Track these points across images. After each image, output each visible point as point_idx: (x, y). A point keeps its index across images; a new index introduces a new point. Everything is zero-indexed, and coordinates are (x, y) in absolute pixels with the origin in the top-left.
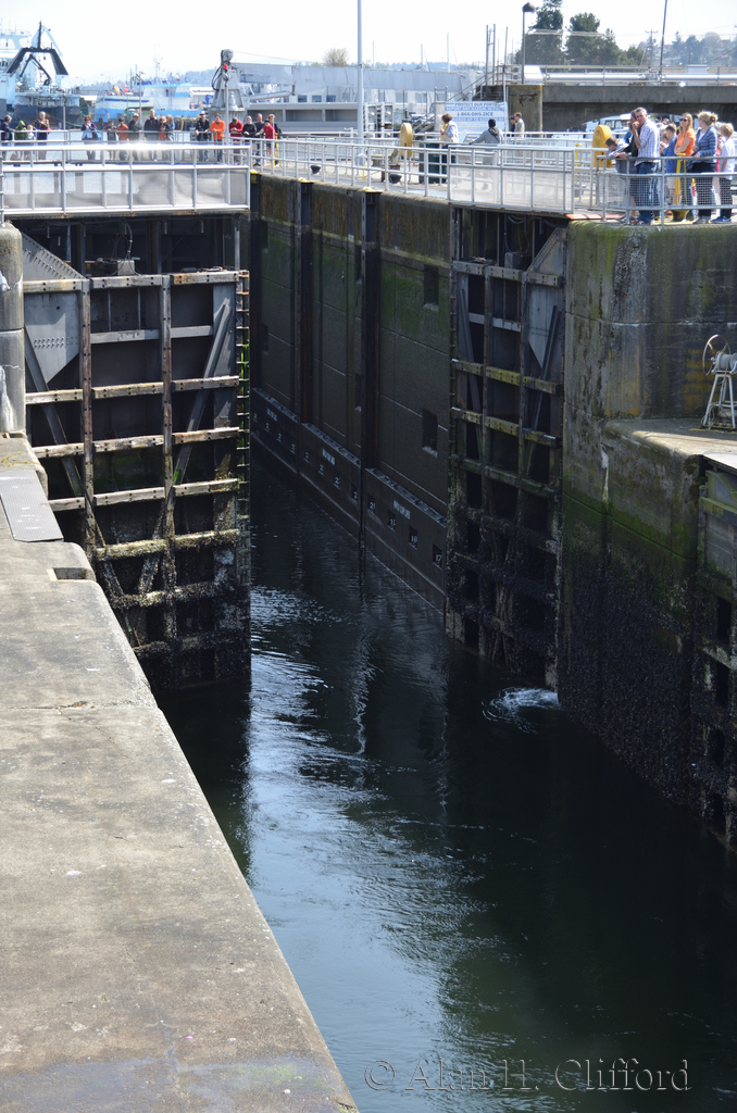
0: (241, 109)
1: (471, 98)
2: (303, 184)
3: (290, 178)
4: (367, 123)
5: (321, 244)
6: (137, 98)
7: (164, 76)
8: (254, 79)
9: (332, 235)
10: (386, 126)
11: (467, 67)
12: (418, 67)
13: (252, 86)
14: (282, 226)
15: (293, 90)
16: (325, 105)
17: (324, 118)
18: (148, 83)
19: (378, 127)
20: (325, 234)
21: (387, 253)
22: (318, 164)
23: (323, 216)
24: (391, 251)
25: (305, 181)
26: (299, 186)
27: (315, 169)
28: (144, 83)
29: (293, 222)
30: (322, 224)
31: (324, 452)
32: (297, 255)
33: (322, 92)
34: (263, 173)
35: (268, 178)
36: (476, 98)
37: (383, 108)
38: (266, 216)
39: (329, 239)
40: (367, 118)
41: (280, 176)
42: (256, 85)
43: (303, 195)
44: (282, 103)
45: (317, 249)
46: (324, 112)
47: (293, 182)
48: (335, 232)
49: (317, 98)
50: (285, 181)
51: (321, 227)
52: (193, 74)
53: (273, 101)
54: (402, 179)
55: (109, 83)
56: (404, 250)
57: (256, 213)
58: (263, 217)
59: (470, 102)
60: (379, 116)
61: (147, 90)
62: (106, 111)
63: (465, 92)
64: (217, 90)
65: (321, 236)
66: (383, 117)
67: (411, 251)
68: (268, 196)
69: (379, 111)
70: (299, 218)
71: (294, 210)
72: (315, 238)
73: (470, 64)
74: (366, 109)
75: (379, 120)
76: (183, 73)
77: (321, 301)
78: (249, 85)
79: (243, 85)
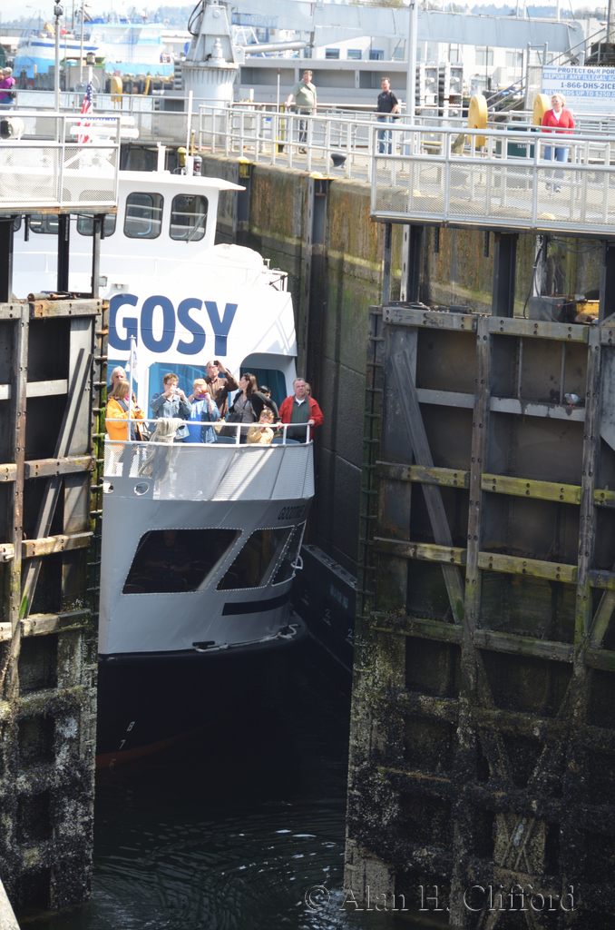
0: (230, 66)
1: (582, 60)
2: (317, 181)
3: (298, 171)
4: (422, 94)
5: (341, 274)
6: (77, 43)
7: (125, 13)
8: (252, 20)
9: (357, 261)
10: (452, 99)
11: (586, 15)
12: (513, 13)
13: (257, 32)
14: (283, 244)
15: (312, 40)
16: (367, 64)
17: (357, 83)
18: (98, 20)
19: (441, 99)
20: (347, 258)
21: (439, 292)
22: (340, 151)
23: (345, 231)
24: (445, 288)
25: (320, 176)
26: (312, 184)
27: (338, 160)
28: (88, 21)
29: (301, 238)
30: (343, 245)
31: (332, 589)
32: (303, 288)
33: (363, 44)
34: (258, 163)
35: (266, 170)
36: (590, 62)
37: (448, 72)
38: (260, 227)
39: (353, 266)
40: (422, 85)
41: (283, 168)
42: (262, 31)
43: (316, 198)
44: (302, 57)
45: (334, 281)
46: (357, 74)
47: (303, 178)
48: (362, 257)
49: (355, 54)
50: (290, 175)
51: (341, 248)
52: (169, 10)
53: (288, 55)
54: (468, 180)
55: (40, 19)
56: (465, 287)
57: (246, 223)
58: (255, 230)
59: (582, 67)
60: (442, 83)
61: (96, 31)
62: (33, 61)
63: (574, 52)
64: (196, 35)
65: (341, 261)
66: (447, 85)
67: (476, 289)
68: (264, 198)
69: (442, 76)
70: (309, 233)
71: (303, 222)
72: (333, 264)
73: (593, 10)
74: (422, 72)
75: (441, 90)
76: (153, 8)
77: (337, 361)
78: (252, 30)
79: (242, 29)
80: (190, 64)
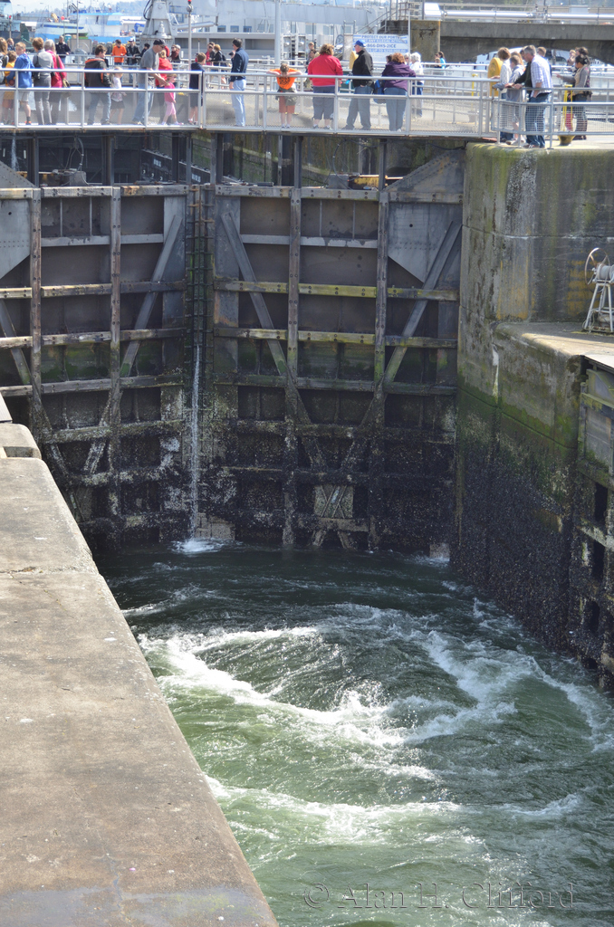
0: (170, 37)
1: (376, 30)
4: (283, 52)
5: (241, 160)
6: (73, 25)
7: (96, 5)
9: (251, 152)
10: (300, 55)
13: (177, 16)
14: (206, 143)
15: (217, 21)
16: (242, 34)
18: (82, 11)
19: (292, 55)
20: (245, 150)
21: (299, 168)
24: (304, 167)
28: (79, 12)
30: (242, 142)
33: (239, 23)
36: (381, 31)
37: (297, 39)
39: (248, 155)
40: (282, 47)
42: (180, 15)
44: (204, 32)
45: (238, 165)
48: (254, 150)
49: (235, 29)
51: (241, 145)
52: (123, 4)
53: (195, 31)
55: (47, 11)
56: (317, 167)
59: (376, 35)
60: (293, 46)
61: (82, 18)
63: (371, 26)
64: (149, 20)
65: (241, 152)
66: (297, 47)
67: (323, 167)
69: (294, 41)
72: (236, 154)
74: (282, 39)
75: (293, 50)
78: (174, 15)
80: (145, 37)
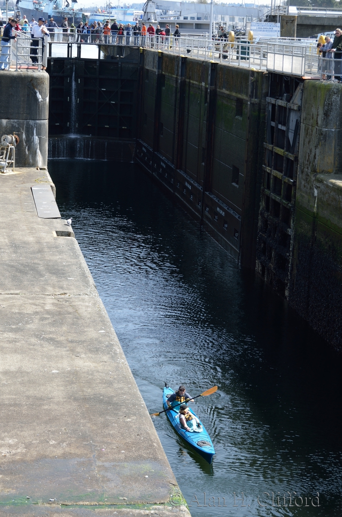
0: (156, 22)
1: (263, 20)
2: (182, 58)
3: (176, 54)
4: (214, 31)
5: (189, 86)
6: (108, 15)
7: (122, 5)
8: (162, 8)
9: (194, 82)
11: (264, 6)
12: (241, 5)
14: (172, 77)
15: (180, 14)
16: (196, 21)
17: (194, 27)
20: (191, 81)
21: (219, 92)
22: (190, 48)
23: (191, 73)
24: (222, 91)
25: (183, 56)
26: (181, 58)
27: (189, 51)
28: (112, 8)
29: (177, 75)
30: (190, 77)
31: (186, 183)
32: (178, 90)
33: (195, 15)
34: (164, 52)
35: (166, 54)
36: (266, 21)
38: (165, 72)
39: (193, 84)
40: (214, 28)
41: (172, 54)
42: (164, 11)
43: (182, 63)
44: (176, 19)
46: (194, 24)
47: (178, 57)
48: (196, 81)
49: (192, 18)
50: (174, 56)
52: (135, 4)
53: (172, 18)
54: (228, 57)
55: (96, 7)
56: (228, 90)
57: (160, 70)
58: (163, 73)
59: (263, 22)
61: (114, 11)
63: (260, 18)
64: (145, 12)
65: (190, 82)
67: (231, 91)
68: (166, 63)
70: (180, 74)
71: (178, 70)
72: (187, 83)
73: (265, 5)
74: (214, 24)
76: (131, 4)
77: (188, 113)
78: (161, 11)
79: (158, 10)
